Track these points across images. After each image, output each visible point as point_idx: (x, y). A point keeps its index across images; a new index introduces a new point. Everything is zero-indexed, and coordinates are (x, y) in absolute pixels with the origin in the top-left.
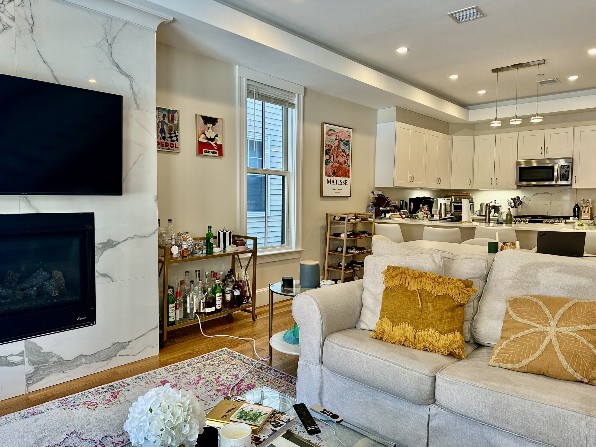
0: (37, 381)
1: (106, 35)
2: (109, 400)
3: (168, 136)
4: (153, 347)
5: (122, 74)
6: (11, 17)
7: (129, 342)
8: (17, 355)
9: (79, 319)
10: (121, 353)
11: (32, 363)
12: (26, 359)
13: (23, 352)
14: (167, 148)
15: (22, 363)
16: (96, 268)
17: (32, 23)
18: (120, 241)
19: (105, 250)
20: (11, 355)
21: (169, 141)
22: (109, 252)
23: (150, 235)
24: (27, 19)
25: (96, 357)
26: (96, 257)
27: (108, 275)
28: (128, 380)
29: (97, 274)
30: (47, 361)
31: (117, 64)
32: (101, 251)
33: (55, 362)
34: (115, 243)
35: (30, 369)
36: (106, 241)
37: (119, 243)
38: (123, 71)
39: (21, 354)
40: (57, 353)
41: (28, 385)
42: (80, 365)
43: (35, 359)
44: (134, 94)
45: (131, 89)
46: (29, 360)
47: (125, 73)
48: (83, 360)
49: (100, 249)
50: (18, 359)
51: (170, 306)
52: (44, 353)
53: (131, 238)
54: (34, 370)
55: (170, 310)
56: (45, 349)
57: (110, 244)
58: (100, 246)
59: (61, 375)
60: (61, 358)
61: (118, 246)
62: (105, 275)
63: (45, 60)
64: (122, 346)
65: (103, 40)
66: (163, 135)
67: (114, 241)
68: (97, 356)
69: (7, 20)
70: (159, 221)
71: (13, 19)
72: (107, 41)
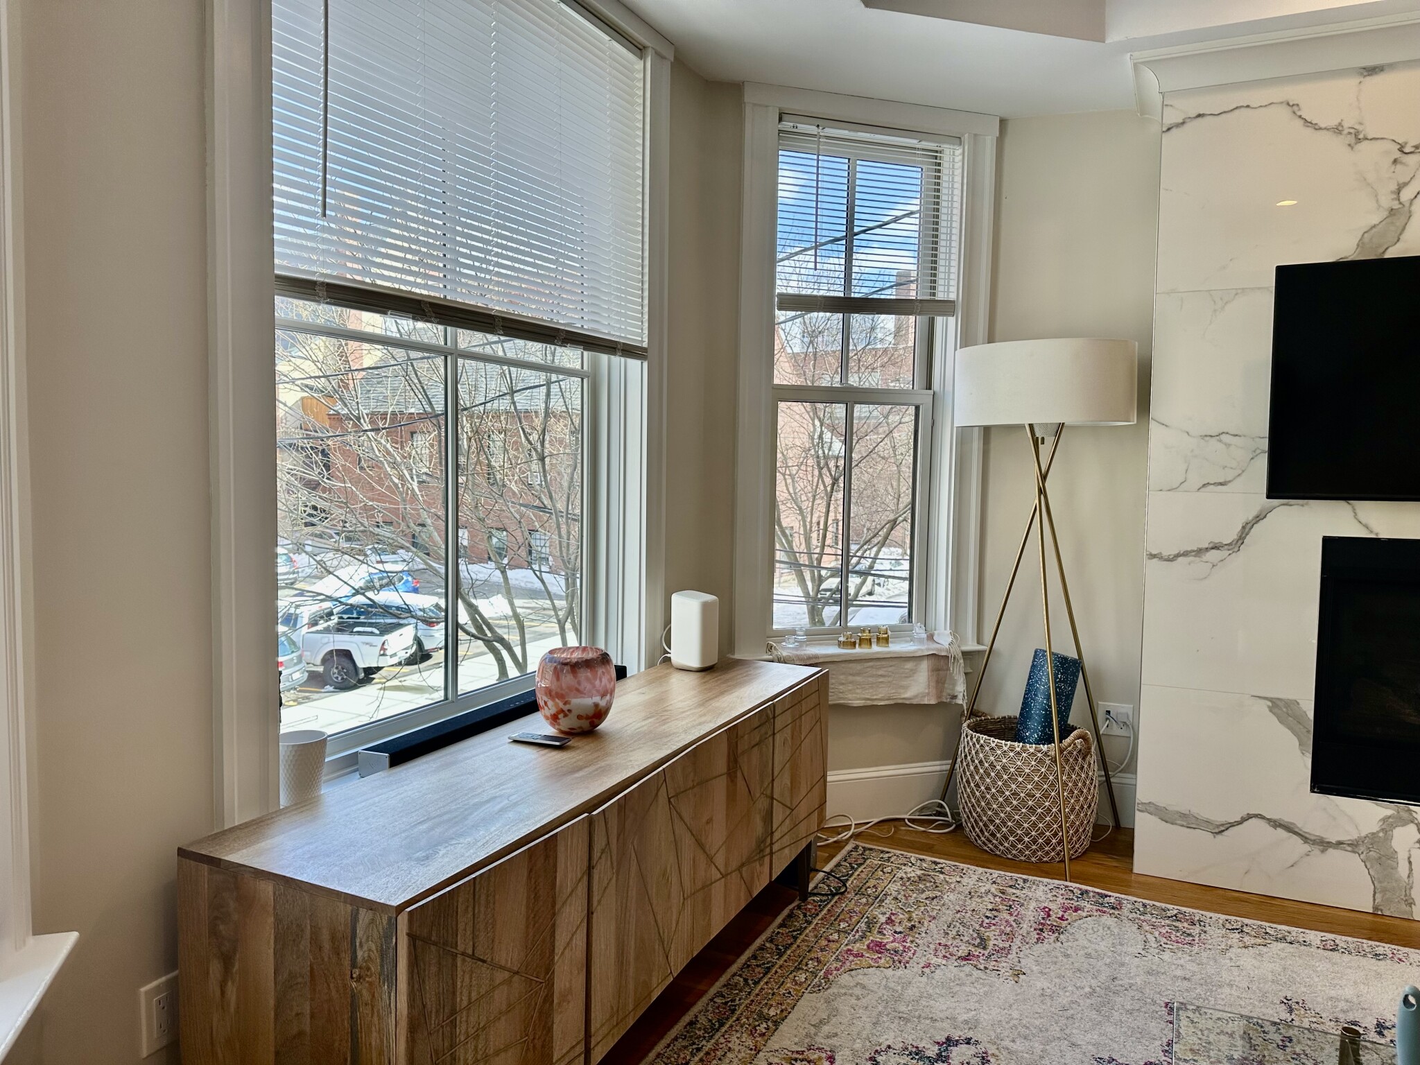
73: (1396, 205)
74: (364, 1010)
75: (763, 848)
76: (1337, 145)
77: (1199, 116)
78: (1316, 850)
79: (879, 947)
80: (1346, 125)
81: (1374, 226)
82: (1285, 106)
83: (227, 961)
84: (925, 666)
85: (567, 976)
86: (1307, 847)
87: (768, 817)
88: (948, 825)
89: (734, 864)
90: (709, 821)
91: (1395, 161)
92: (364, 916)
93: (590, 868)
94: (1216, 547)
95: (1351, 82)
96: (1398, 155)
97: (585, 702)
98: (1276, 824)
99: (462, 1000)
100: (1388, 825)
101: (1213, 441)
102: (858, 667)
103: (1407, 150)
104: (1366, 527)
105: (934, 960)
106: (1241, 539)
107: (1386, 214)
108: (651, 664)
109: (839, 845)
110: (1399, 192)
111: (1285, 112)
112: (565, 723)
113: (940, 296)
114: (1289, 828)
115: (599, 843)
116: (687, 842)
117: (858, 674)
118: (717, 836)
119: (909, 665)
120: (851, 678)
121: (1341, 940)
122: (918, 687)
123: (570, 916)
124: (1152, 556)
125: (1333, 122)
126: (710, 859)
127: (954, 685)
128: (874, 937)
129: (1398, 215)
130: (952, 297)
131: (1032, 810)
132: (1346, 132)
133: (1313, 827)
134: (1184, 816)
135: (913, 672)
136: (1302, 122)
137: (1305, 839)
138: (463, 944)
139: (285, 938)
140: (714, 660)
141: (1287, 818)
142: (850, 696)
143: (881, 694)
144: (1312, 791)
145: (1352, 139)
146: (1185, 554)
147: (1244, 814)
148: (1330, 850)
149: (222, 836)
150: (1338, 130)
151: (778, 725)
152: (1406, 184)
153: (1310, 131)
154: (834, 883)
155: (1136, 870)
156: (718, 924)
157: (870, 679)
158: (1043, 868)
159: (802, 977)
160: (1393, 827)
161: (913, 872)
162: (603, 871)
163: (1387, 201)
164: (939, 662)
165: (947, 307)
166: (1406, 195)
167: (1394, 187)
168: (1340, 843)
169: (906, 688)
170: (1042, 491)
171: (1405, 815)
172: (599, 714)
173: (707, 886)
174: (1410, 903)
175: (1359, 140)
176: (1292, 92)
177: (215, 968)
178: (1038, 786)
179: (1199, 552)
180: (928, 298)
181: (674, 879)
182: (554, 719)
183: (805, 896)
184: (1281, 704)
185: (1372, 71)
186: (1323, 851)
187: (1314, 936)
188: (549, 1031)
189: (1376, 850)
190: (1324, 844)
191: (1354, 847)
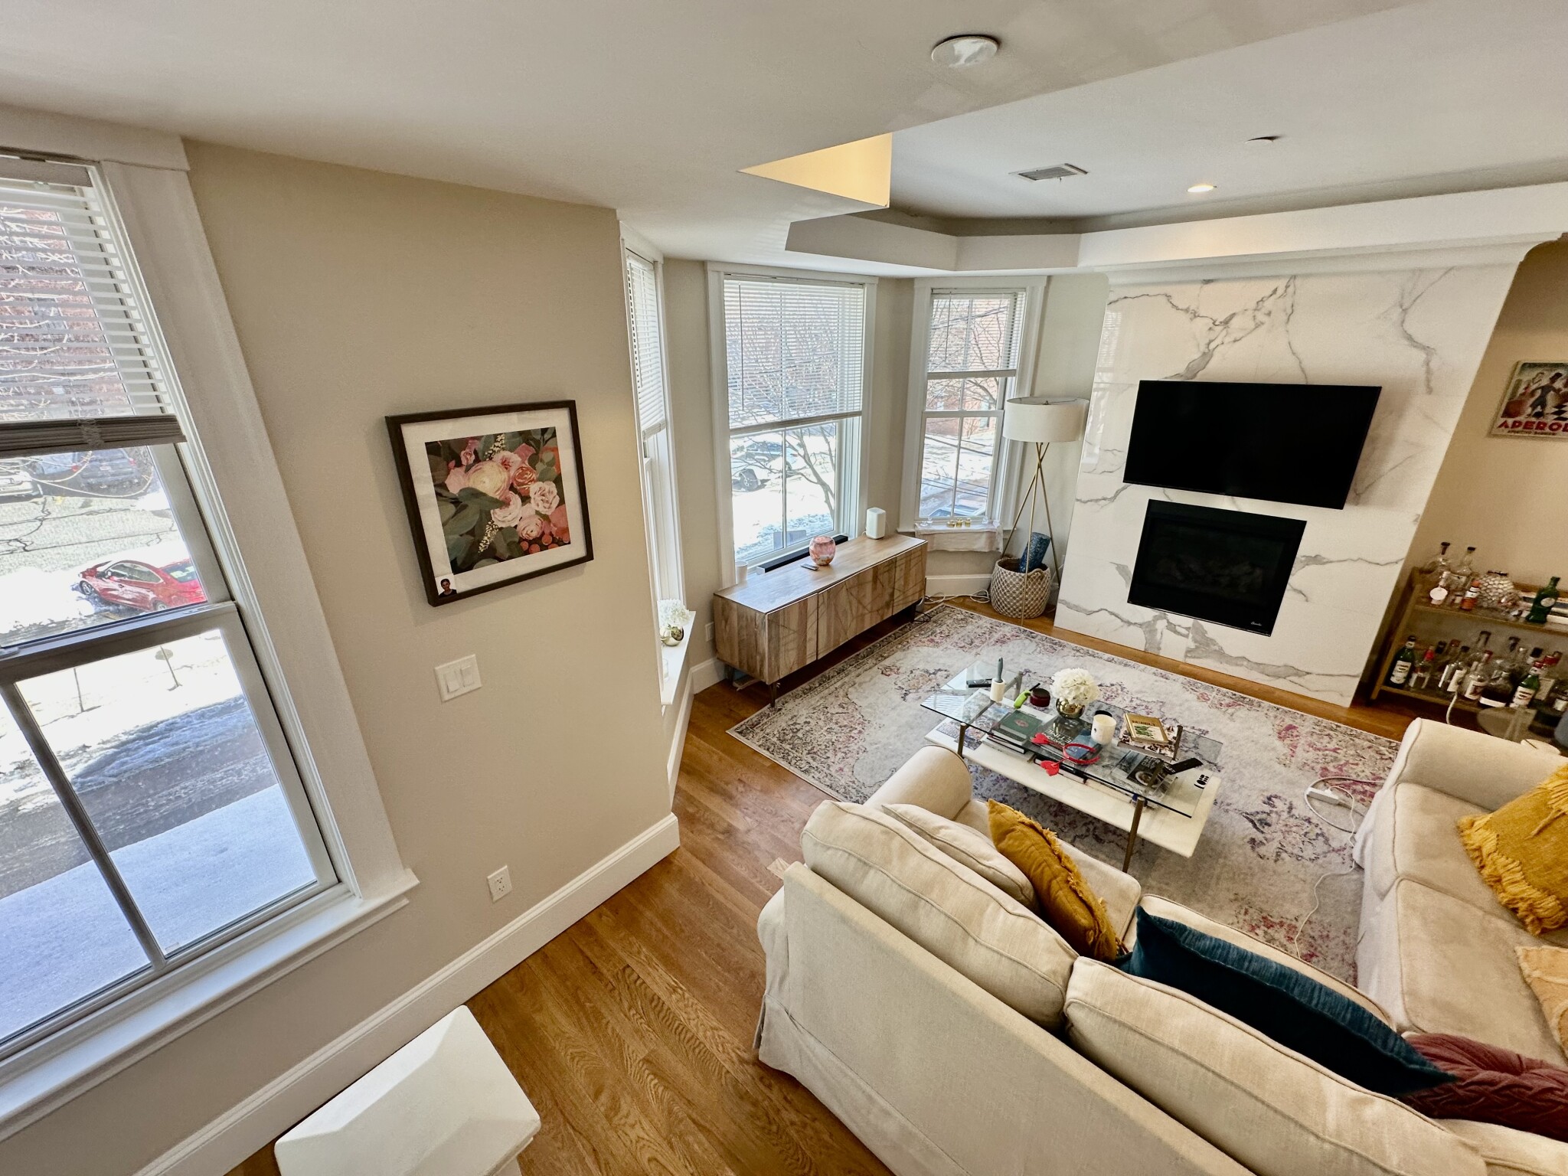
0: (1194, 657)
1: (1402, 298)
2: (1221, 705)
3: (1550, 408)
4: (1342, 695)
5: (1415, 347)
6: (1267, 312)
7: (1308, 673)
8: (1184, 628)
9: (1253, 623)
10: (1292, 678)
11: (1195, 641)
12: (1191, 635)
13: (1189, 628)
14: (1539, 431)
15: (1186, 636)
16: (1290, 581)
17: (1290, 311)
18: (1334, 560)
19: (1308, 565)
20: (1180, 626)
21: (1550, 419)
22: (1313, 568)
23: (1387, 564)
24: (1285, 310)
25: (1259, 666)
26: (1293, 569)
27: (1302, 592)
28: (1266, 704)
29: (1288, 587)
30: (1208, 645)
31: (1409, 334)
32: (1302, 565)
33: (1216, 650)
34: (1325, 561)
35: (1192, 645)
36: (1313, 556)
37: (1331, 562)
38: (1417, 342)
39: (1188, 629)
40: (1220, 644)
41: (1186, 656)
42: (1242, 665)
43: (1198, 638)
44: (1429, 372)
45: (1425, 366)
46: (1193, 637)
47: (1421, 345)
48: (1245, 663)
49: (1301, 562)
50: (1184, 631)
51: (1400, 662)
52: (1209, 638)
53: (1351, 560)
54: (1194, 647)
55: (1397, 668)
56: (1209, 635)
57: (1316, 560)
58: (1303, 559)
59: (1220, 665)
60: (1222, 649)
61: (1328, 565)
62: (1295, 590)
63: (1295, 351)
64: (1298, 673)
65: (1395, 306)
66: (1539, 409)
67: (1325, 559)
68: (1261, 667)
69: (1260, 317)
70: (1445, 545)
71: (1269, 314)
72: (1401, 306)
73: (1207, 351)
74: (758, 636)
75: (889, 604)
76: (1184, 318)
77: (1125, 298)
78: (1126, 625)
79: (932, 641)
80: (1191, 308)
81: (1195, 360)
82: (1165, 296)
83: (726, 622)
84: (984, 536)
85: (811, 634)
86: (1122, 624)
87: (892, 595)
88: (986, 600)
89: (875, 608)
90: (864, 596)
91: (1210, 329)
92: (758, 614)
93: (818, 608)
94: (1104, 499)
95: (1198, 286)
96: (1212, 325)
97: (825, 556)
98: (1112, 613)
99: (781, 636)
100: (1156, 619)
101: (1109, 453)
102: (953, 535)
103: (1217, 323)
104: (1168, 497)
105: (949, 646)
106: (1112, 498)
107: (1200, 355)
108: (860, 535)
109: (937, 604)
110: (1209, 344)
111: (1164, 300)
112: (820, 562)
113: (1011, 368)
114: (1116, 616)
115: (821, 601)
116: (854, 602)
117: (952, 539)
118: (867, 600)
119: (977, 535)
120: (949, 539)
121: (1116, 658)
122: (981, 545)
123: (812, 619)
124: (1078, 500)
125: (1185, 307)
126: (864, 607)
127: (998, 544)
128: (933, 637)
129: (1207, 356)
130: (1015, 368)
131: (1014, 598)
132: (1190, 311)
133: (1125, 616)
134: (1076, 606)
135: (979, 538)
136: (1171, 305)
137: (1122, 621)
138: (781, 623)
139: (740, 617)
140: (883, 535)
141: (1116, 612)
143: (963, 547)
144: (1128, 602)
145: (1192, 316)
146: (1091, 501)
147: (1100, 608)
148: (1131, 626)
149: (723, 591)
150: (1187, 310)
151: (898, 564)
152: (1212, 341)
153: (1174, 309)
154: (927, 618)
155: (1055, 625)
156: (867, 627)
157: (960, 540)
158: (1015, 621)
159: (900, 646)
160: (1158, 619)
161: (960, 617)
162: (822, 609)
163: (1203, 348)
164: (992, 535)
165: (1012, 373)
166: (1212, 346)
167: (1207, 342)
168: (1135, 624)
169: (975, 544)
170: (1040, 466)
171: (1162, 615)
172: (830, 560)
173: (863, 615)
174: (1159, 649)
175: (1195, 316)
176: (1168, 290)
177: (723, 622)
178: (1017, 589)
179: (1097, 500)
180: (1005, 369)
181: (849, 611)
182: (815, 560)
183: (912, 621)
184: (1121, 567)
185: (1208, 282)
186: (1128, 626)
187: (1107, 656)
188: (806, 647)
189: (1149, 628)
190: (1129, 623)
191: (1141, 625)
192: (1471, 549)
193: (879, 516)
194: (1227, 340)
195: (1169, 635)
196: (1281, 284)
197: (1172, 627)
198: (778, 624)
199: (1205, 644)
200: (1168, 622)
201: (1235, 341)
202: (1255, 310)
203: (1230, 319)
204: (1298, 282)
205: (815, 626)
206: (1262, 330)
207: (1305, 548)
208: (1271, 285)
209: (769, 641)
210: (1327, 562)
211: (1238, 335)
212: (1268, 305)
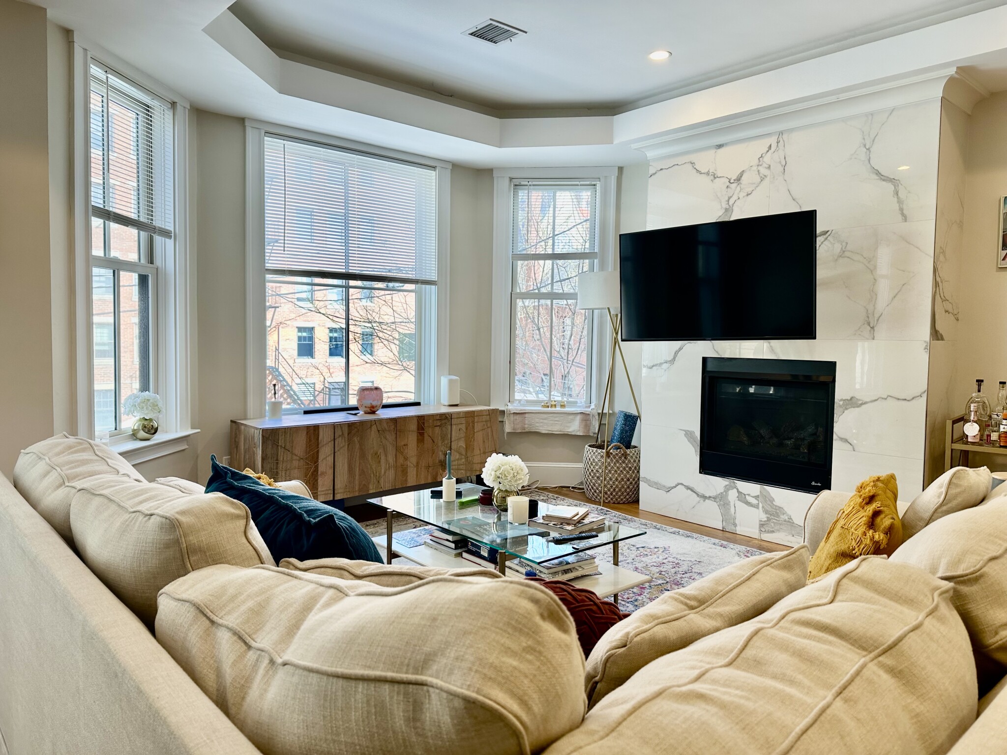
0: (769, 532)
1: (864, 139)
5: (884, 180)
6: (767, 166)
8: (753, 497)
9: (813, 483)
11: (766, 512)
12: (761, 505)
13: (758, 496)
15: (757, 507)
16: (835, 430)
17: (784, 164)
18: (868, 400)
19: (847, 409)
20: (749, 495)
22: (851, 412)
23: (913, 398)
24: (780, 162)
26: (835, 415)
27: (849, 441)
29: (835, 437)
30: (778, 515)
31: (877, 170)
32: (841, 409)
33: (785, 521)
34: (860, 402)
35: (764, 517)
36: (849, 398)
37: (865, 403)
38: (884, 176)
39: (756, 497)
40: (789, 512)
41: (761, 531)
43: (769, 508)
44: (900, 202)
45: (896, 196)
46: (763, 507)
47: (888, 177)
49: (840, 406)
50: (754, 501)
52: (776, 506)
53: (883, 398)
54: (766, 519)
56: (777, 503)
57: (852, 403)
58: (841, 403)
59: (790, 538)
60: (791, 519)
61: (864, 407)
62: (841, 439)
63: (794, 198)
65: (860, 147)
67: (860, 400)
69: (763, 171)
70: (980, 382)
71: (769, 167)
72: (865, 146)
73: (728, 207)
76: (706, 180)
77: (661, 169)
78: (702, 500)
80: (711, 171)
81: (720, 216)
82: (690, 163)
84: (579, 417)
86: (698, 499)
88: (584, 489)
90: (406, 445)
91: (727, 187)
92: (256, 431)
93: (334, 439)
94: (666, 363)
95: (712, 151)
96: (728, 184)
98: (688, 488)
100: (727, 489)
102: (545, 416)
103: (732, 181)
104: (717, 352)
106: (674, 358)
107: (724, 211)
110: (728, 201)
111: (690, 166)
113: (595, 250)
114: (691, 490)
115: (338, 434)
116: (391, 448)
117: (545, 419)
118: (411, 451)
119: (571, 417)
120: (541, 421)
122: (575, 427)
125: (706, 171)
127: (593, 426)
130: (598, 251)
132: (711, 174)
133: (700, 490)
134: (656, 483)
135: (573, 420)
136: (695, 170)
137: (698, 495)
139: (245, 440)
140: (457, 403)
141: (691, 485)
142: (541, 428)
143: (556, 429)
144: (700, 473)
145: (712, 177)
146: (655, 366)
147: (676, 483)
148: (707, 500)
149: (244, 419)
150: (708, 174)
152: (731, 197)
153: (699, 174)
155: (641, 508)
157: (551, 422)
160: (728, 490)
162: (341, 445)
163: (725, 205)
164: (585, 416)
165: (596, 255)
166: (731, 202)
167: (727, 199)
168: (709, 497)
169: (569, 427)
170: (616, 338)
171: (732, 484)
174: (735, 525)
175: (715, 178)
176: (692, 157)
179: (661, 364)
180: (590, 251)
184: (689, 433)
185: (720, 146)
186: (704, 501)
188: (317, 480)
189: (721, 499)
190: (704, 497)
191: (714, 498)
192: (1003, 383)
193: (451, 382)
194: (742, 195)
195: (740, 505)
196: (773, 140)
197: (742, 497)
198: (276, 444)
199: (774, 513)
200: (738, 491)
201: (747, 195)
202: (758, 166)
203: (741, 176)
204: (785, 136)
205: (331, 459)
206: (767, 181)
207: (841, 392)
208: (766, 142)
209: (263, 459)
210: (862, 404)
211: (749, 190)
212: (767, 159)
